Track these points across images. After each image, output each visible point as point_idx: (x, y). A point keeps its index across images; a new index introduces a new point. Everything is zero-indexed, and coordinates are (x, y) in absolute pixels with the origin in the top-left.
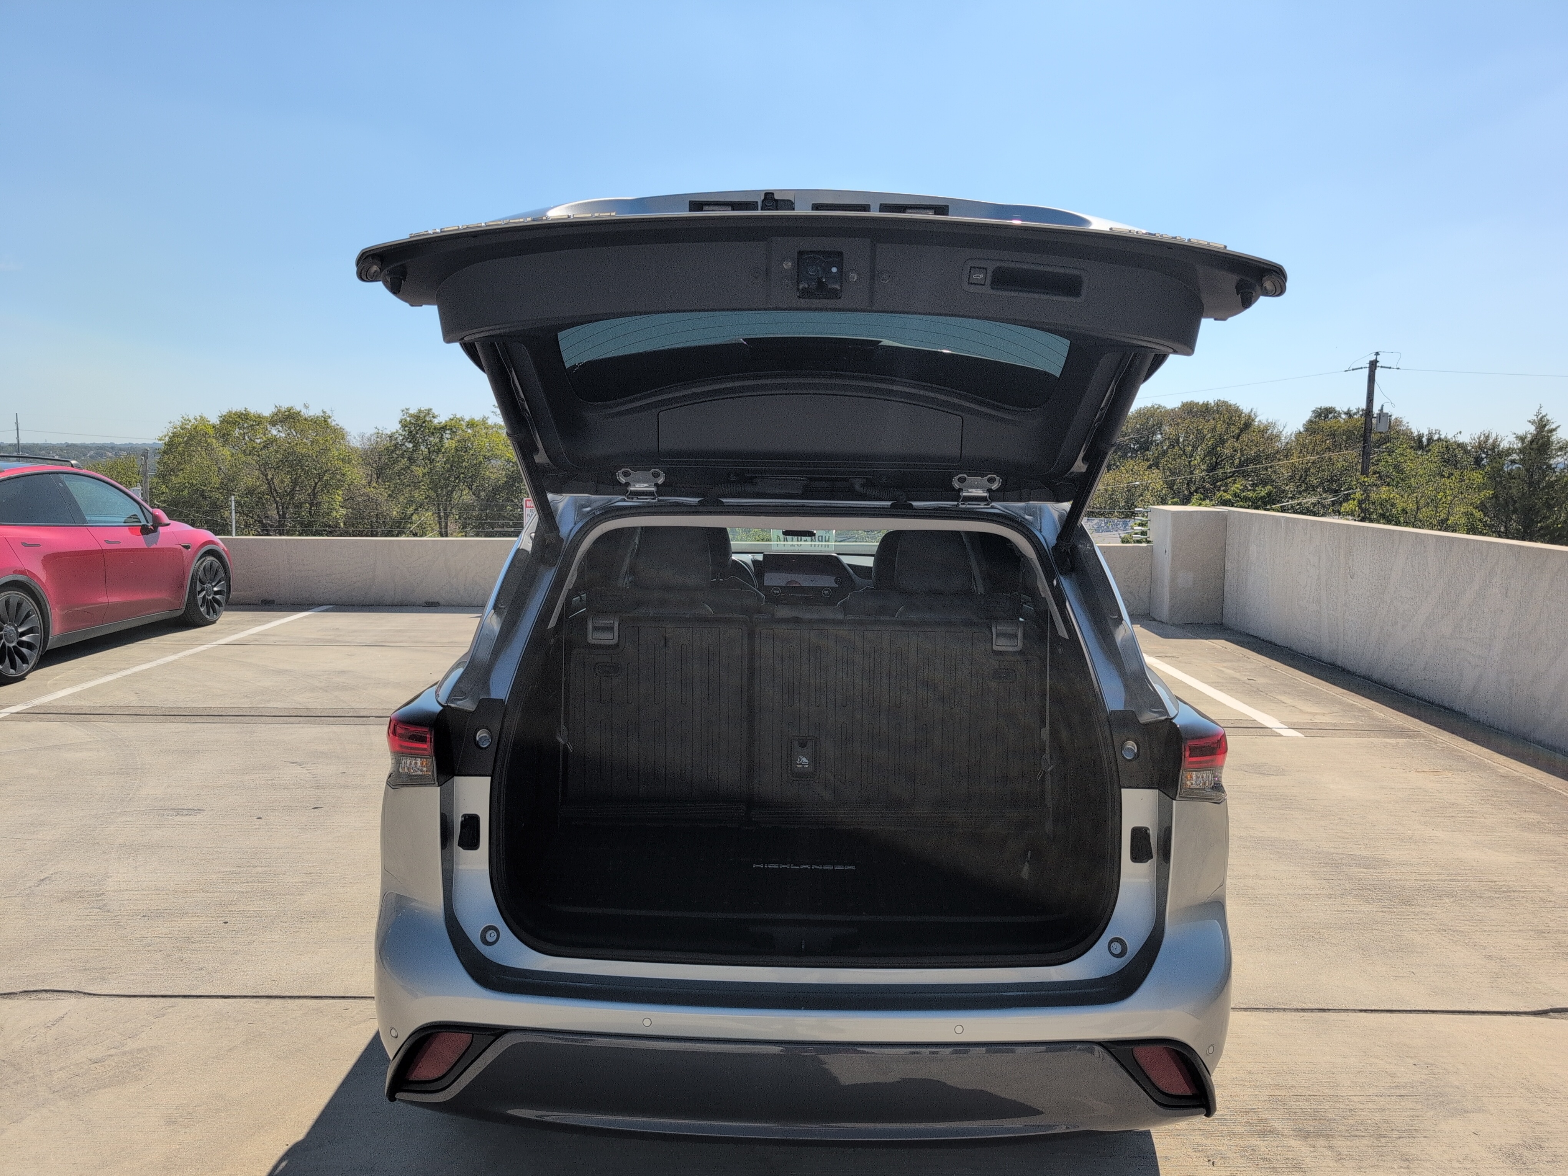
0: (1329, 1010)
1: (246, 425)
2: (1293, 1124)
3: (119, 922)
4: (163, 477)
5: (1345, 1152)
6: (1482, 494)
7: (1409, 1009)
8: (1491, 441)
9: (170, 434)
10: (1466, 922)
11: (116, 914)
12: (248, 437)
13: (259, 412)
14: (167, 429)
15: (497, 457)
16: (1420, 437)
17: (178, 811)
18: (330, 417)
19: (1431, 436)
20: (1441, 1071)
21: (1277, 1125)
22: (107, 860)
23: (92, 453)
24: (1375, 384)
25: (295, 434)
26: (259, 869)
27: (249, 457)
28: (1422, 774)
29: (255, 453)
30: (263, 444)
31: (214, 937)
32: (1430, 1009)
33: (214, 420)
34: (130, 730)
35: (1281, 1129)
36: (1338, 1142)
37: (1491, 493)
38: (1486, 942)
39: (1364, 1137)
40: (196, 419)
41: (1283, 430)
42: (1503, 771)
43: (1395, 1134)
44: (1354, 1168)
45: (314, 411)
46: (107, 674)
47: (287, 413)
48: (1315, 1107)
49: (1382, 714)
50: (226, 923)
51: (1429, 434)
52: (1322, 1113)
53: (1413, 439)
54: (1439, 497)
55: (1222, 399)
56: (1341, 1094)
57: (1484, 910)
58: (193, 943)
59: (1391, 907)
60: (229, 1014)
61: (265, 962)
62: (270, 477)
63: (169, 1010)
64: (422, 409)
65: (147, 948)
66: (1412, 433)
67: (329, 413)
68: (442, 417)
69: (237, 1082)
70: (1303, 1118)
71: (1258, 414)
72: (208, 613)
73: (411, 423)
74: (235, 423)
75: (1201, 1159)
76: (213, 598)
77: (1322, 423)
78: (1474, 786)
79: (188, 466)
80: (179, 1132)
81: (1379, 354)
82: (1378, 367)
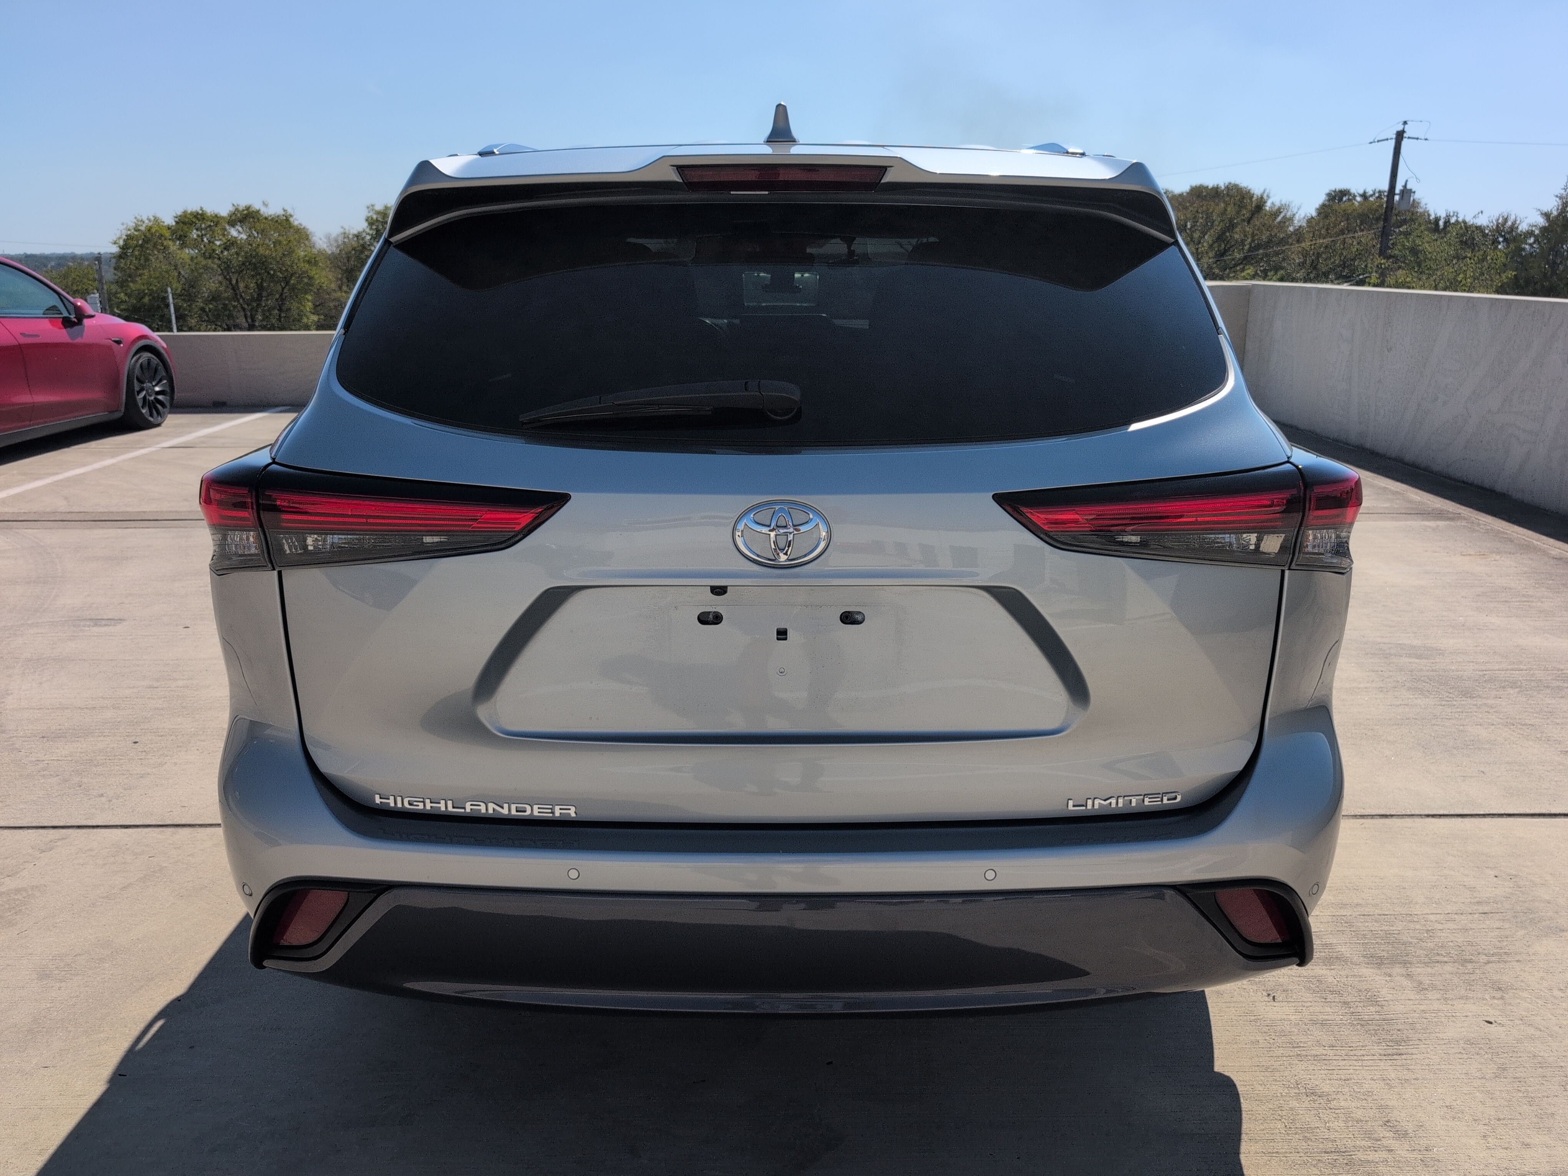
0: (1392, 816)
1: (203, 226)
2: (1362, 949)
3: (13, 744)
4: (122, 284)
5: (1427, 981)
6: (1504, 276)
7: (1482, 813)
8: (1509, 223)
9: (124, 237)
10: (1535, 715)
11: (12, 735)
12: (207, 239)
13: (216, 211)
14: (119, 231)
16: (1437, 220)
17: (96, 622)
18: (291, 216)
19: (1449, 219)
20: (1527, 883)
21: (1345, 950)
22: (9, 676)
23: (53, 264)
24: (1401, 158)
25: (256, 235)
26: (180, 683)
27: (210, 261)
28: (1468, 558)
29: (216, 256)
30: (223, 246)
31: (120, 759)
32: (1506, 812)
33: (169, 220)
34: (52, 537)
35: (1349, 955)
36: (1418, 969)
37: (1513, 274)
38: (1561, 736)
39: (1446, 962)
40: (149, 220)
41: (1297, 213)
42: (1555, 552)
43: (1483, 958)
44: (1439, 1000)
45: (272, 210)
46: (37, 479)
47: (245, 212)
48: (1386, 928)
49: (1417, 497)
50: (135, 743)
51: (1447, 216)
52: (1396, 936)
53: (1430, 222)
54: (1459, 279)
55: (1233, 182)
56: (1415, 913)
57: (1554, 701)
58: (96, 766)
59: (1450, 699)
60: (128, 846)
61: (176, 786)
62: (234, 282)
63: (59, 843)
65: (42, 773)
66: (1429, 215)
67: (290, 211)
69: (128, 925)
70: (1373, 941)
71: (1271, 195)
72: (151, 415)
73: (377, 220)
74: (191, 223)
75: (1259, 994)
76: (155, 399)
77: (1336, 207)
78: (1525, 569)
79: (146, 272)
80: (52, 987)
81: (1407, 124)
82: (1405, 137)
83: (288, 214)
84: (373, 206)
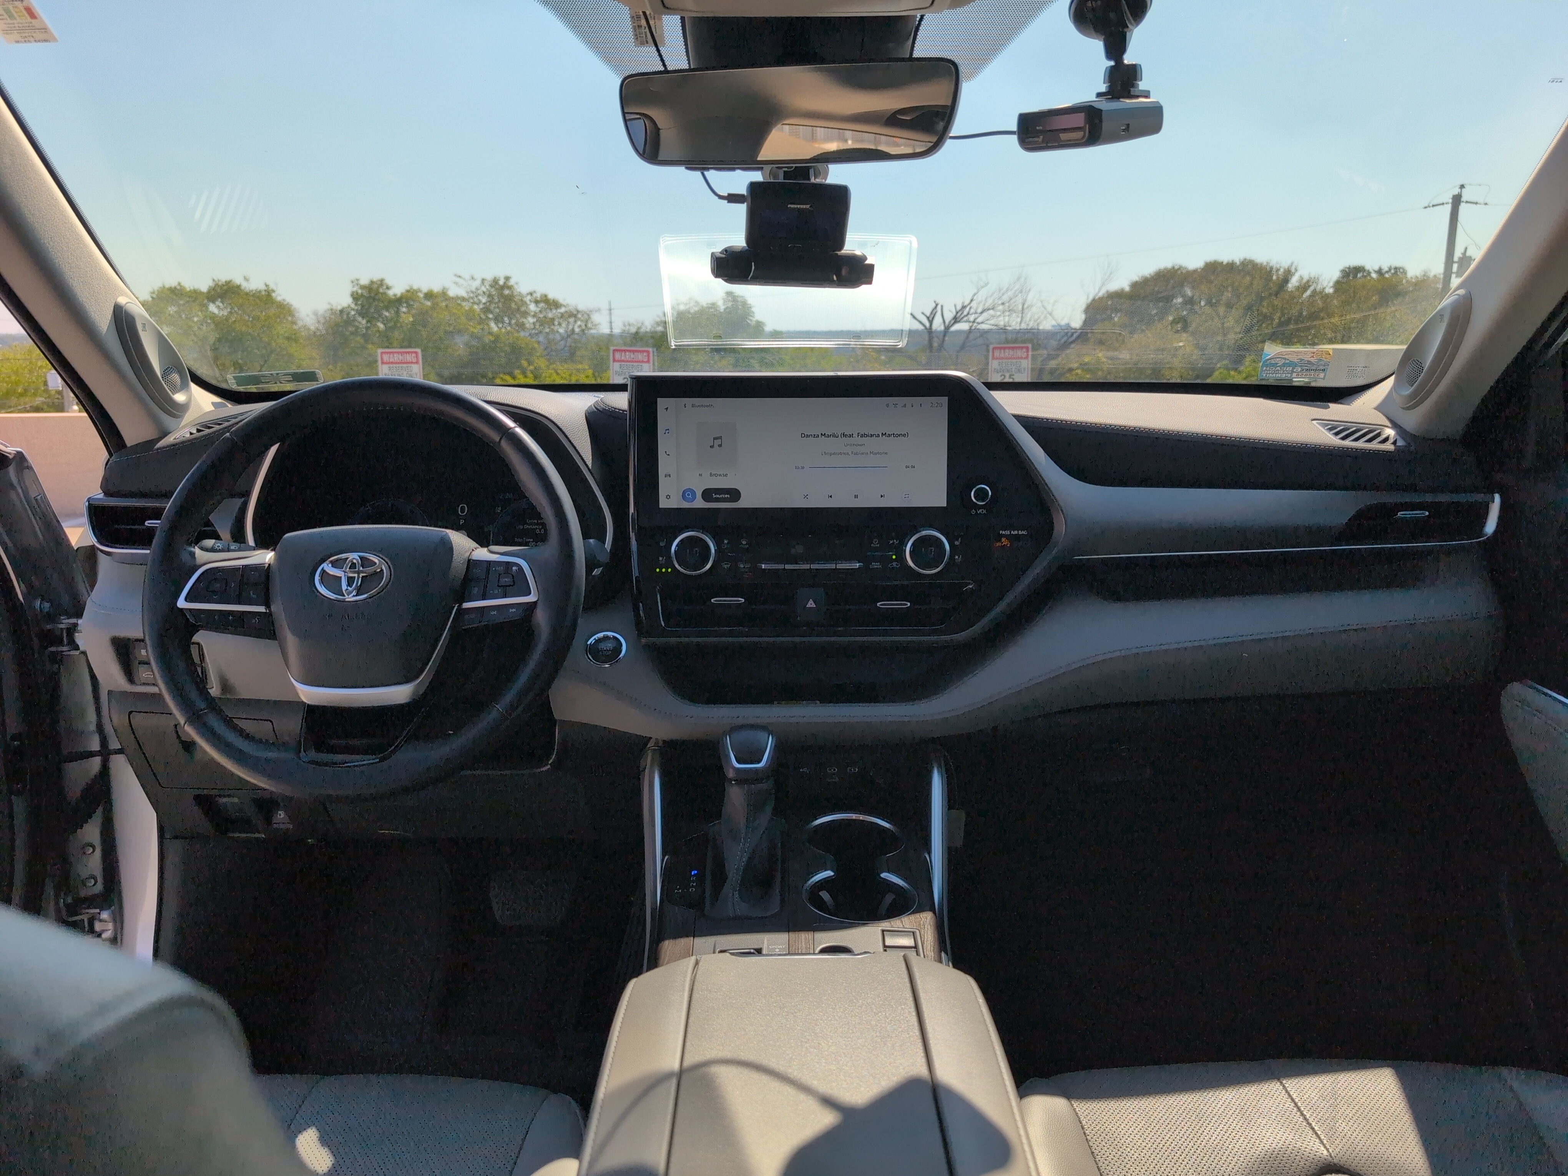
1: (181, 301)
13: (195, 287)
15: (460, 332)
18: (273, 291)
24: (1459, 224)
27: (185, 337)
29: (192, 332)
30: (201, 322)
45: (255, 284)
47: (226, 286)
64: (375, 280)
67: (272, 286)
68: (397, 289)
73: (362, 295)
74: (169, 299)
77: (1351, 283)
81: (1464, 187)
82: (1463, 202)
83: (270, 289)
84: (357, 280)
